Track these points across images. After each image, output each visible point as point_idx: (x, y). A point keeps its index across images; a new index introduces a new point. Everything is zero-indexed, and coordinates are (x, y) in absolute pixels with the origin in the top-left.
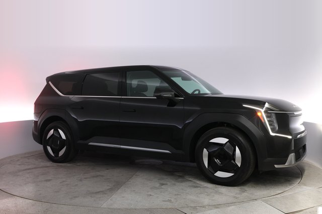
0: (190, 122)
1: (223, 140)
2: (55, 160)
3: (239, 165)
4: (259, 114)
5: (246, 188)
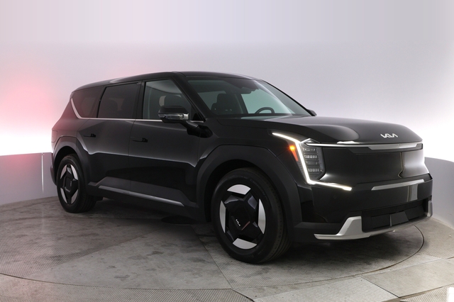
0: (205, 159)
1: (242, 189)
2: (68, 208)
3: (263, 230)
4: (292, 148)
5: (269, 267)
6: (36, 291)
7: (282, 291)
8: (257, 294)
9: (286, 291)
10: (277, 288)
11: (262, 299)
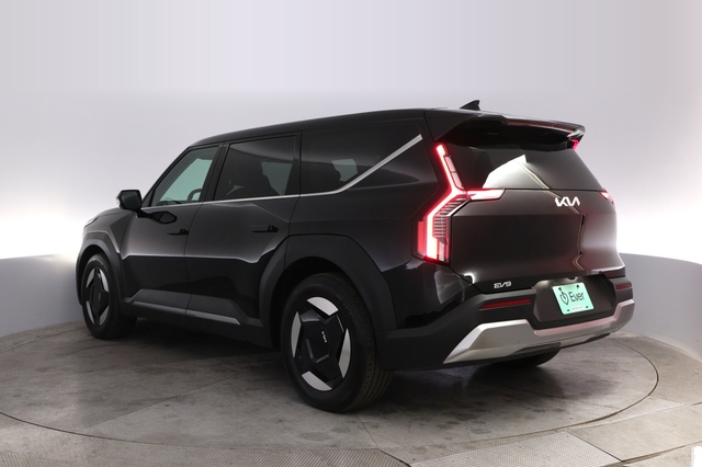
6: (94, 452)
7: (452, 452)
8: (415, 456)
9: (458, 452)
10: (444, 447)
11: (423, 464)
